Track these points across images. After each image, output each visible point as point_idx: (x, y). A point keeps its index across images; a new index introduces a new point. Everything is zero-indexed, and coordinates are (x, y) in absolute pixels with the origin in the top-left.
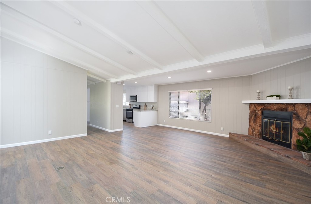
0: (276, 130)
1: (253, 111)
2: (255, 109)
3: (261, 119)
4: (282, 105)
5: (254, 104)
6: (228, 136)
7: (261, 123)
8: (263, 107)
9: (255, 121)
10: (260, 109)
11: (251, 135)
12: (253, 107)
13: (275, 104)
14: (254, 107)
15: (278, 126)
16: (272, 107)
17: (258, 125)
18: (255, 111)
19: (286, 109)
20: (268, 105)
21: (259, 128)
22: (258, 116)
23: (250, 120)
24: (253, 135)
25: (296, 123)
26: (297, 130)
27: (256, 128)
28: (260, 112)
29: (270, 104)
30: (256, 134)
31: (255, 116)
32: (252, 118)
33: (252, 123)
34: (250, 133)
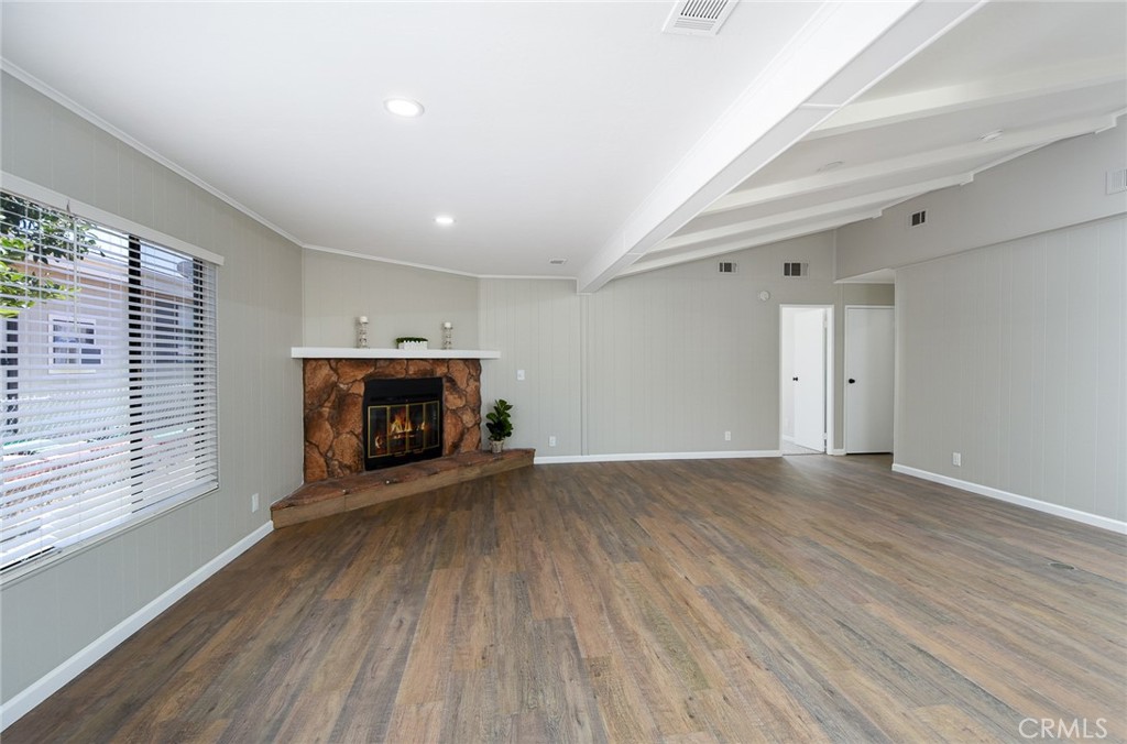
0: (403, 427)
1: (326, 387)
2: (334, 378)
3: (360, 410)
4: (424, 363)
5: (331, 360)
6: (270, 527)
7: (361, 424)
8: (371, 370)
9: (335, 423)
10: (360, 377)
11: (325, 475)
12: (326, 370)
14: (332, 372)
16: (398, 368)
17: (352, 432)
18: (335, 385)
19: (432, 371)
20: (387, 363)
21: (355, 440)
22: (349, 400)
23: (310, 424)
24: (331, 473)
25: (450, 398)
26: (454, 412)
27: (347, 444)
28: (360, 389)
29: (392, 360)
30: (342, 466)
31: (342, 402)
32: (320, 415)
33: (326, 433)
34: (317, 471)
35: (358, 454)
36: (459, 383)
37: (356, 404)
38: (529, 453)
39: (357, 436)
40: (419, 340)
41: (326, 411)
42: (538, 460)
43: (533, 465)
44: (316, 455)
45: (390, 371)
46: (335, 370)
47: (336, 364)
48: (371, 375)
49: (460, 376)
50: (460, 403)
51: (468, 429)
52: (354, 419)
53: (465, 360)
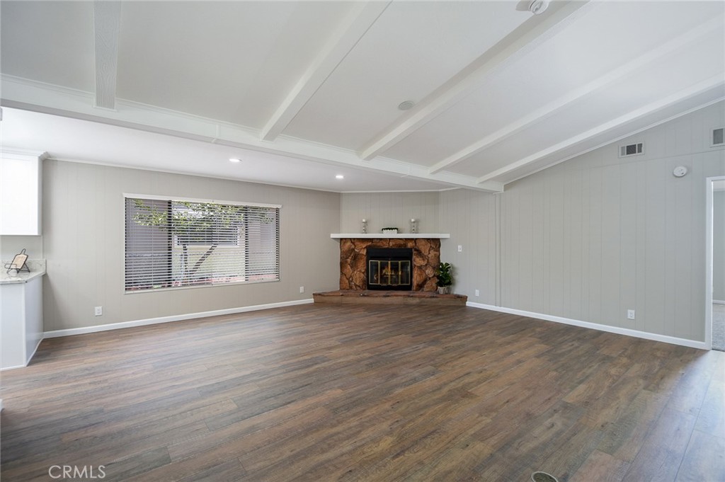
2: (353, 247)
3: (365, 261)
4: (399, 241)
5: (351, 239)
6: (311, 300)
7: (365, 268)
8: (370, 244)
9: (354, 266)
10: (364, 247)
11: (348, 288)
12: (349, 244)
13: (390, 239)
14: (351, 244)
15: (395, 268)
16: (385, 243)
17: (360, 271)
18: (353, 249)
19: (405, 245)
20: (378, 241)
21: (362, 275)
22: (359, 257)
23: (342, 265)
24: (351, 288)
25: (417, 260)
26: (420, 268)
27: (358, 276)
28: (364, 252)
29: (381, 239)
30: (356, 285)
31: (356, 258)
32: (346, 262)
33: (348, 269)
34: (345, 285)
35: (364, 281)
36: (423, 252)
37: (362, 259)
38: (463, 299)
39: (363, 273)
40: (392, 229)
41: (349, 260)
42: (468, 304)
43: (465, 306)
44: (345, 278)
45: (380, 244)
46: (353, 243)
47: (353, 240)
48: (370, 246)
49: (425, 249)
50: (423, 263)
51: (430, 278)
52: (362, 265)
53: (428, 239)
